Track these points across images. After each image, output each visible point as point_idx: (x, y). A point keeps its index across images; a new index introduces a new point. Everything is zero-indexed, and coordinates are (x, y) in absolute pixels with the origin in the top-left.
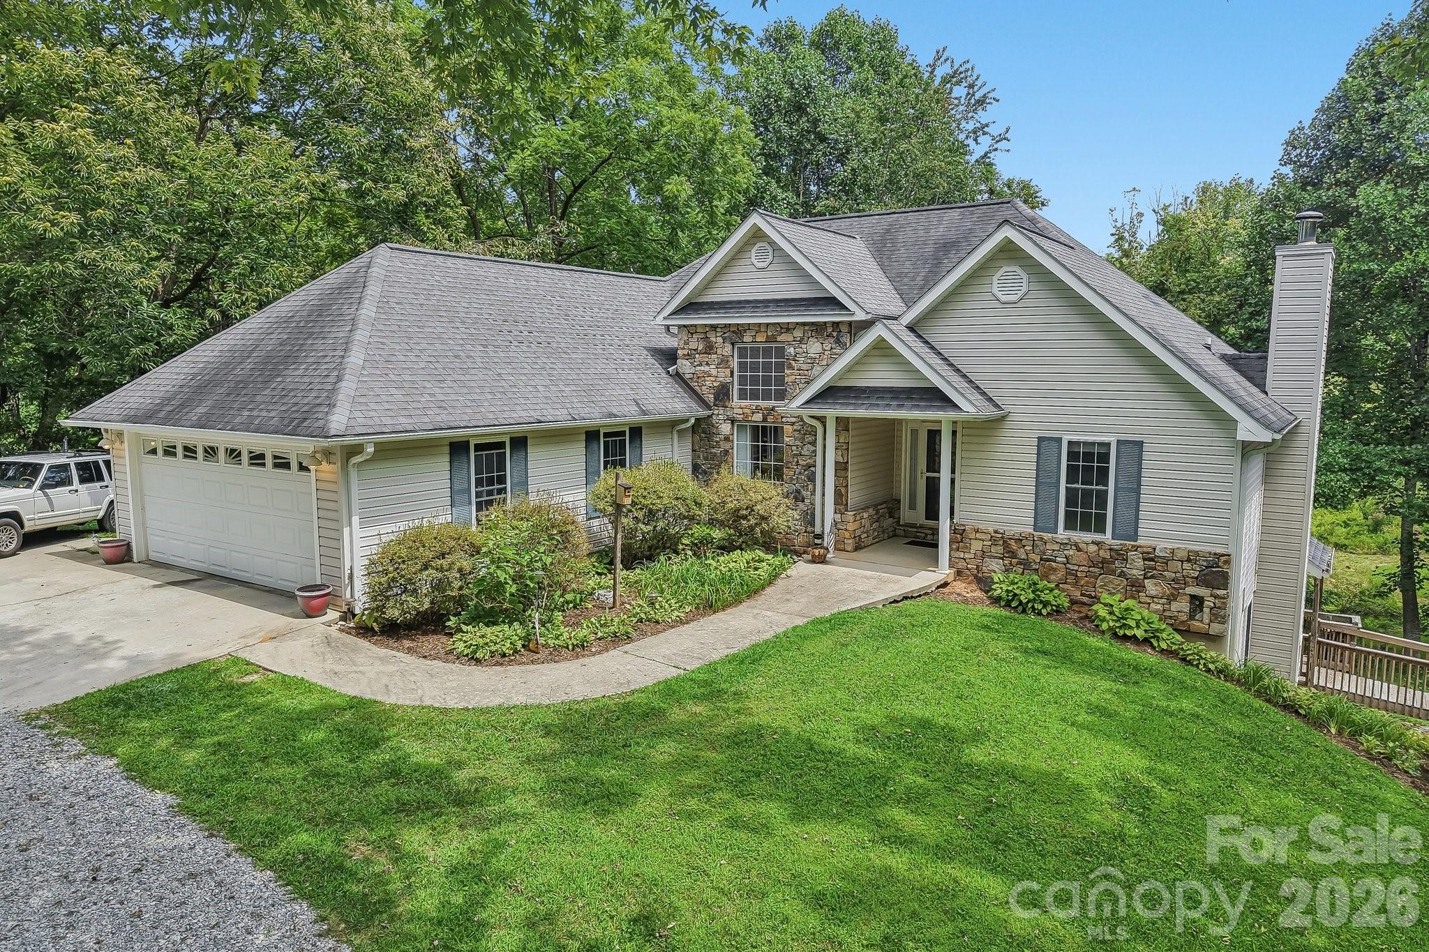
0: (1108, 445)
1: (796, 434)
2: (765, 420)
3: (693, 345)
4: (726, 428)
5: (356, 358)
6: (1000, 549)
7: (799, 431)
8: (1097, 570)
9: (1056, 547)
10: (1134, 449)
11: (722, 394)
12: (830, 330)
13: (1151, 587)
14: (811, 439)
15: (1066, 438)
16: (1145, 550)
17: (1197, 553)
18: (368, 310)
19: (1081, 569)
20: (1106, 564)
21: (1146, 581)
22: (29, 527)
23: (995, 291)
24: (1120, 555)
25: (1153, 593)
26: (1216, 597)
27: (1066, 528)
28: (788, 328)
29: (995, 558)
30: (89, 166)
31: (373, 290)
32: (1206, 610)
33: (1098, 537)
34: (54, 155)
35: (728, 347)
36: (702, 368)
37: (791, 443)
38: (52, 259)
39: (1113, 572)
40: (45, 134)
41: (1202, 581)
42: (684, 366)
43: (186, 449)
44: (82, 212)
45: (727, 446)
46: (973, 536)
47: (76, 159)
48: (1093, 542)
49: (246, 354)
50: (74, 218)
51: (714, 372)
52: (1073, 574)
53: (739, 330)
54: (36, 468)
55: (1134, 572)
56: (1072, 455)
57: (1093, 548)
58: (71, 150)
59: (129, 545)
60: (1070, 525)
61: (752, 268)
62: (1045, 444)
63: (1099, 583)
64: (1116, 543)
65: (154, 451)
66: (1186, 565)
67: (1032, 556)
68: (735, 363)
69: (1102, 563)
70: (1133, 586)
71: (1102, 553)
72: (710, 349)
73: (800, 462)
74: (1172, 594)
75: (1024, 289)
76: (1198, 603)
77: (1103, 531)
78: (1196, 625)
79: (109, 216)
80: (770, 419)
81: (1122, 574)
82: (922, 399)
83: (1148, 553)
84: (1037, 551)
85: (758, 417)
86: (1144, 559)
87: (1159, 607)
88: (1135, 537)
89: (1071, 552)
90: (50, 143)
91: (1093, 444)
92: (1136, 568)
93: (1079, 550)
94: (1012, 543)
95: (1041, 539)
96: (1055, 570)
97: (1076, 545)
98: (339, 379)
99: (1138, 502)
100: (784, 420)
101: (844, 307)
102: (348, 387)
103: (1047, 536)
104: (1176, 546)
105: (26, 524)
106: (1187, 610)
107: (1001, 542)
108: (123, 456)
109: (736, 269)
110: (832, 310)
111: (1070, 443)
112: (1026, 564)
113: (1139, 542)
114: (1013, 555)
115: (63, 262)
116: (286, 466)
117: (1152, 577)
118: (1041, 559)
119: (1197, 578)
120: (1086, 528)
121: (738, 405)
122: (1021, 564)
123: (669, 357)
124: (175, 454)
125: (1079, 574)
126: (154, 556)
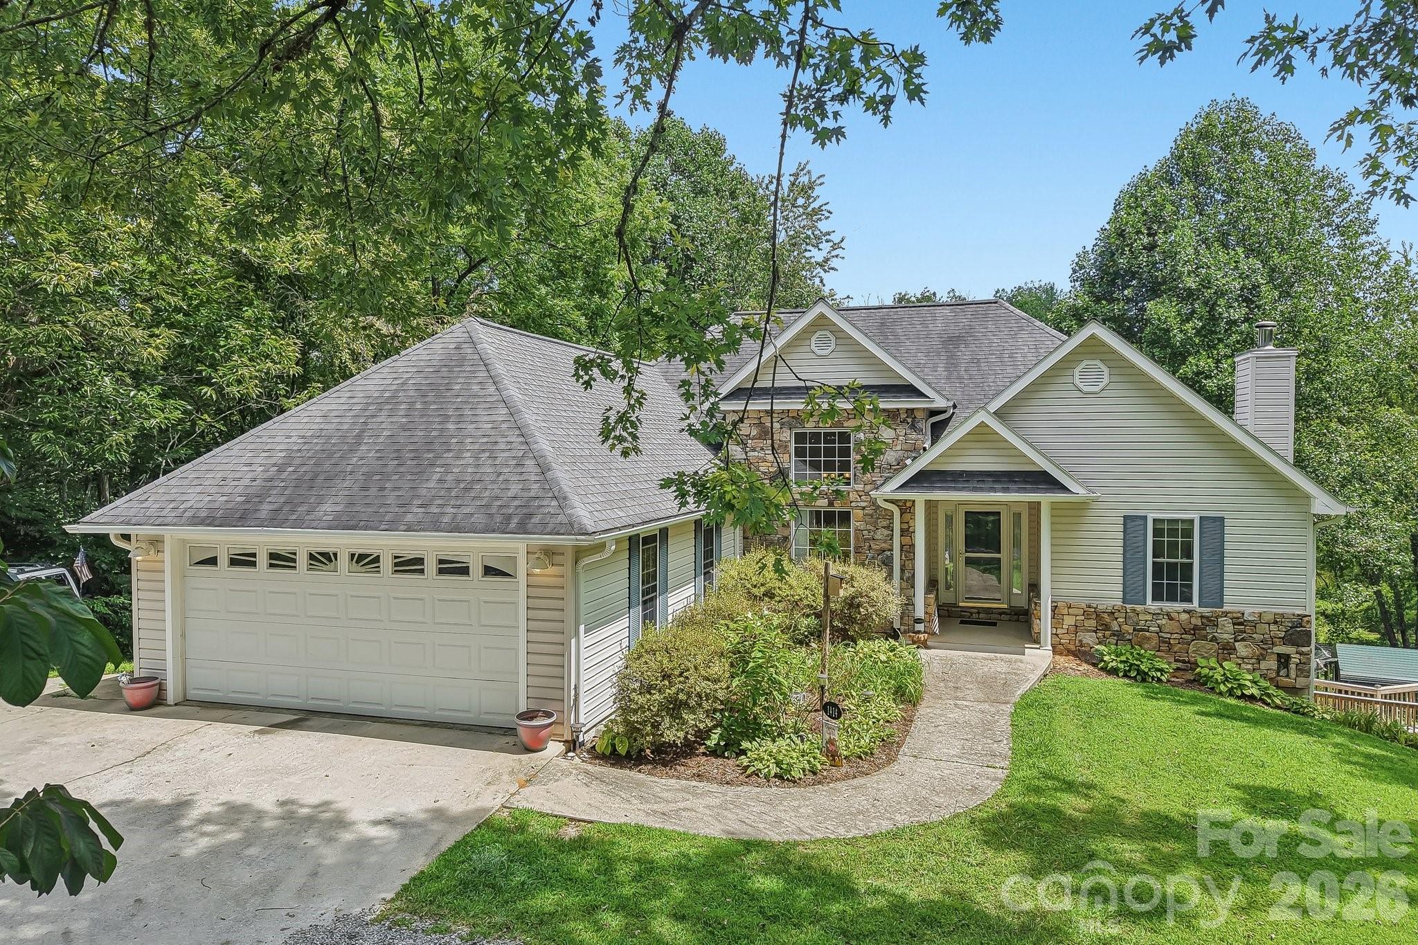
0: (1192, 521)
1: (867, 518)
2: (831, 504)
3: (745, 430)
6: (1093, 623)
7: (872, 516)
8: (1189, 637)
9: (1149, 617)
10: (1215, 525)
12: (903, 416)
13: (1242, 649)
14: (885, 523)
15: (1151, 516)
16: (1235, 615)
17: (1282, 615)
19: (1175, 636)
20: (1198, 630)
21: (1236, 644)
23: (1077, 382)
24: (1211, 621)
25: (1244, 654)
26: (1301, 654)
27: (1154, 599)
29: (1089, 631)
32: (1293, 666)
33: (1186, 606)
35: (786, 433)
36: (756, 454)
37: (862, 528)
39: (1205, 638)
41: (1288, 640)
42: (735, 451)
43: (275, 557)
45: (787, 530)
46: (1065, 611)
48: (1184, 611)
51: (770, 457)
52: (1166, 642)
53: (799, 416)
55: (1225, 636)
56: (1157, 532)
57: (1184, 616)
60: (1157, 597)
61: (812, 356)
62: (1132, 523)
63: (1192, 648)
64: (1206, 611)
65: (211, 562)
66: (1273, 627)
67: (1125, 627)
68: (794, 448)
69: (1193, 629)
70: (1224, 649)
71: (1194, 621)
72: (764, 434)
73: (874, 547)
74: (1262, 654)
75: (1106, 381)
76: (1284, 660)
77: (1190, 600)
78: (1284, 680)
80: (837, 503)
81: (1214, 639)
82: (1026, 482)
83: (1238, 618)
84: (1130, 622)
85: (823, 502)
86: (1234, 624)
87: (1249, 667)
88: (1221, 604)
89: (1164, 622)
91: (1176, 521)
92: (1226, 631)
93: (1171, 619)
94: (1106, 616)
95: (1134, 610)
96: (1149, 639)
97: (1168, 615)
99: (1222, 572)
100: (853, 504)
101: (921, 395)
103: (1139, 608)
104: (1261, 610)
106: (1275, 667)
107: (1094, 616)
108: (160, 565)
109: (792, 356)
110: (909, 397)
111: (1155, 520)
112: (1119, 635)
113: (1226, 608)
114: (1107, 627)
116: (462, 571)
117: (1243, 640)
118: (1134, 630)
119: (1283, 638)
120: (1172, 598)
121: (796, 490)
122: (1114, 635)
125: (1172, 642)
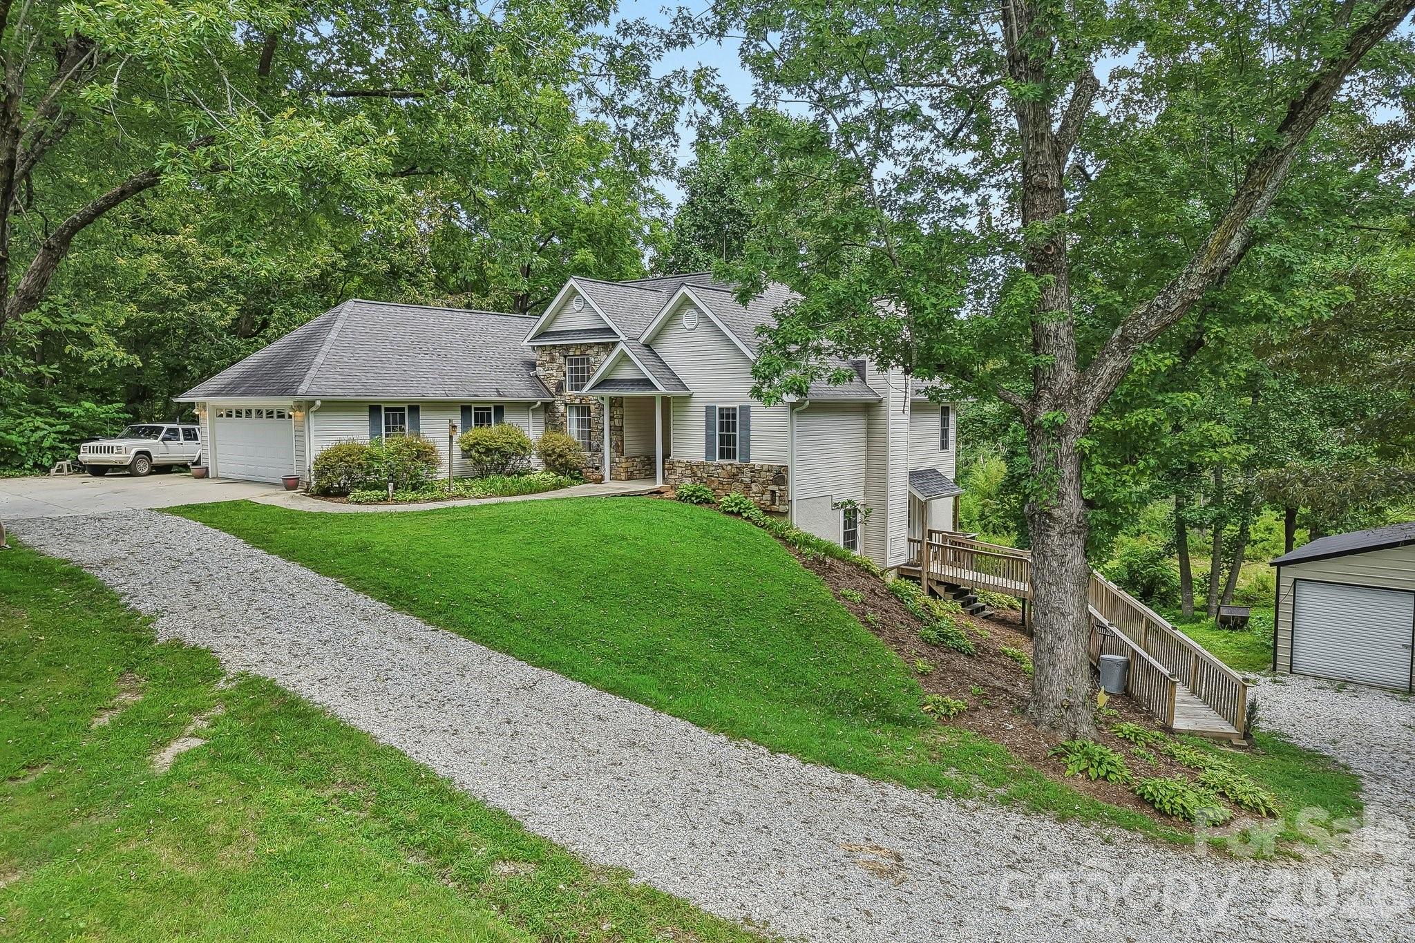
0: (735, 409)
1: (596, 410)
2: (581, 402)
3: (544, 358)
4: (562, 408)
5: (319, 359)
6: (690, 471)
7: (598, 408)
8: (731, 480)
9: (714, 468)
10: (745, 411)
11: (560, 387)
12: (610, 347)
13: (754, 488)
15: (718, 406)
16: (752, 467)
17: (772, 466)
18: (333, 335)
19: (724, 479)
20: (735, 476)
21: (752, 484)
22: (155, 461)
23: (683, 322)
24: (742, 470)
25: (755, 490)
26: (781, 490)
27: (719, 457)
28: (590, 346)
29: (688, 476)
30: (193, 259)
31: (339, 325)
32: (778, 498)
33: (733, 461)
34: (176, 252)
35: (562, 359)
36: (549, 372)
37: (594, 416)
38: (172, 310)
39: (738, 481)
40: (171, 242)
41: (775, 482)
42: (540, 371)
43: (237, 412)
44: (189, 284)
45: (563, 419)
46: (677, 465)
47: (188, 255)
48: (730, 465)
49: (270, 360)
50: (184, 287)
51: (555, 374)
52: (721, 484)
53: (568, 347)
54: (160, 430)
55: (747, 479)
56: (721, 416)
57: (730, 468)
58: (185, 251)
59: (207, 468)
60: (722, 457)
61: (575, 311)
62: (710, 410)
63: (732, 487)
64: (741, 464)
65: (221, 416)
66: (768, 474)
67: (703, 474)
68: (566, 369)
69: (733, 475)
70: (747, 488)
71: (735, 470)
72: (552, 360)
74: (763, 491)
75: (697, 322)
76: (774, 495)
77: (735, 458)
78: (774, 508)
79: (203, 285)
80: (583, 402)
81: (742, 482)
82: (641, 385)
84: (706, 471)
85: (577, 401)
86: (751, 472)
87: (758, 498)
88: (748, 460)
89: (721, 471)
90: (173, 247)
91: (729, 408)
92: (748, 477)
93: (724, 469)
94: (695, 467)
95: (708, 464)
96: (713, 481)
97: (723, 467)
98: (309, 369)
99: (750, 440)
100: (590, 402)
101: (615, 333)
102: (312, 373)
103: (711, 462)
104: (763, 463)
105: (154, 459)
106: (769, 499)
107: (691, 468)
108: (205, 417)
109: (566, 312)
110: (609, 335)
111: (719, 409)
112: (700, 479)
113: (750, 463)
114: (695, 474)
115: (178, 312)
116: (283, 416)
117: (754, 481)
118: (707, 476)
119: (772, 480)
120: (727, 457)
121: (568, 393)
123: (532, 365)
124: (231, 416)
125: (723, 483)
126: (220, 475)
